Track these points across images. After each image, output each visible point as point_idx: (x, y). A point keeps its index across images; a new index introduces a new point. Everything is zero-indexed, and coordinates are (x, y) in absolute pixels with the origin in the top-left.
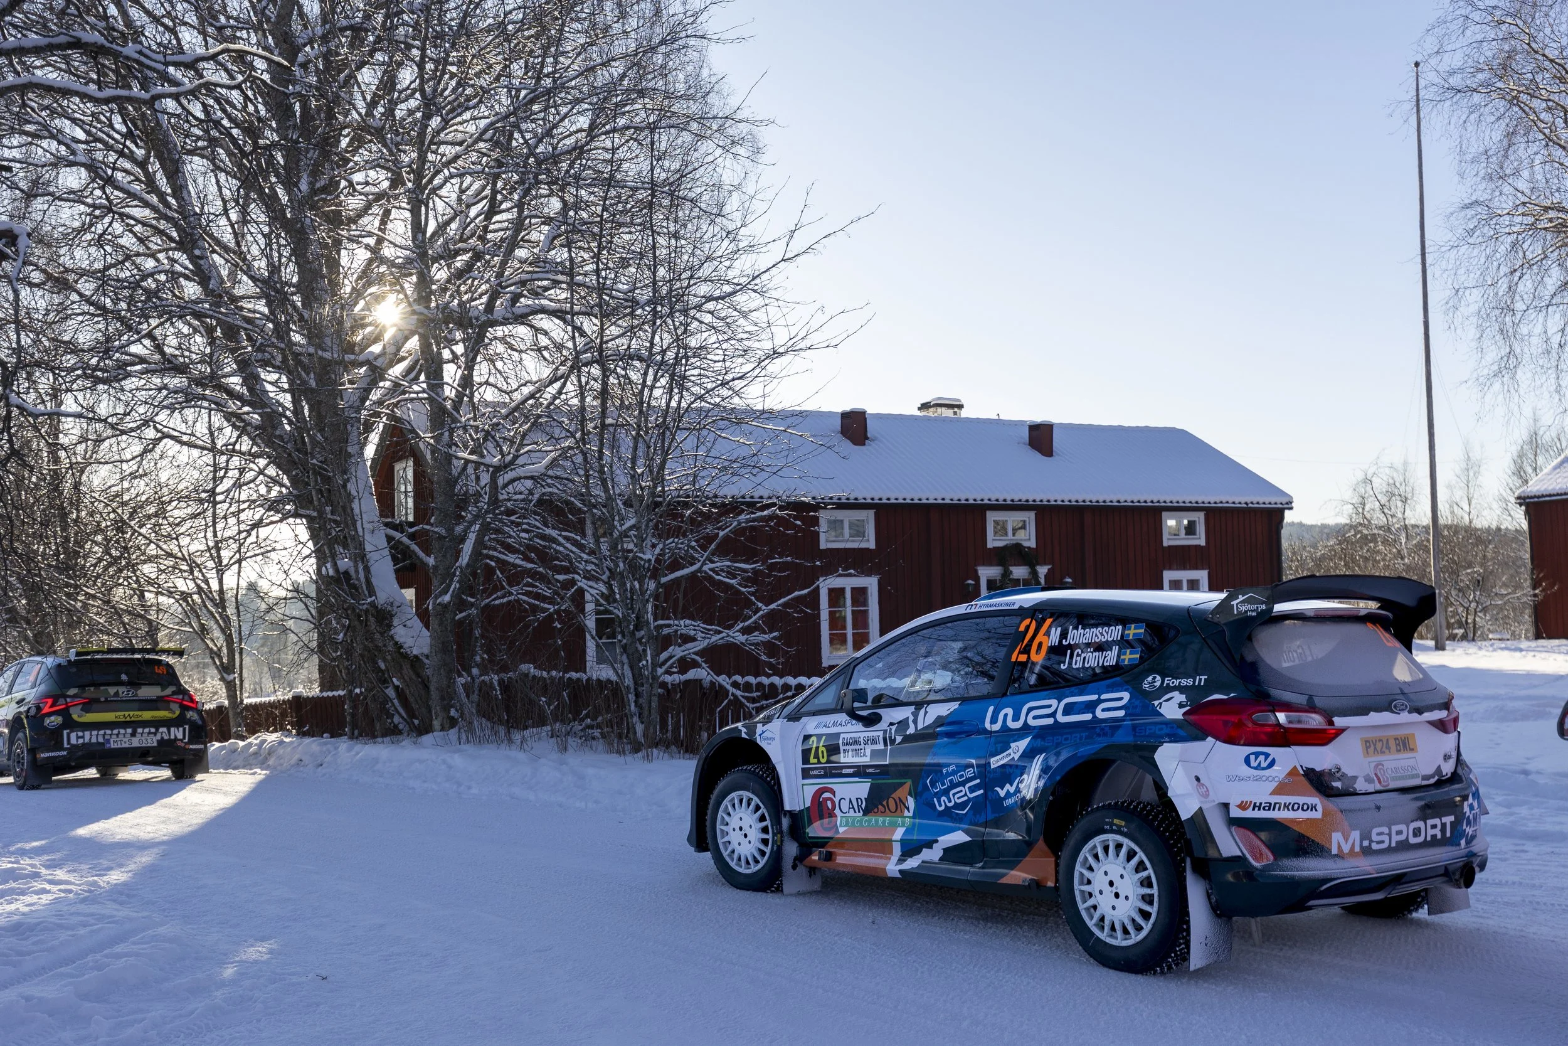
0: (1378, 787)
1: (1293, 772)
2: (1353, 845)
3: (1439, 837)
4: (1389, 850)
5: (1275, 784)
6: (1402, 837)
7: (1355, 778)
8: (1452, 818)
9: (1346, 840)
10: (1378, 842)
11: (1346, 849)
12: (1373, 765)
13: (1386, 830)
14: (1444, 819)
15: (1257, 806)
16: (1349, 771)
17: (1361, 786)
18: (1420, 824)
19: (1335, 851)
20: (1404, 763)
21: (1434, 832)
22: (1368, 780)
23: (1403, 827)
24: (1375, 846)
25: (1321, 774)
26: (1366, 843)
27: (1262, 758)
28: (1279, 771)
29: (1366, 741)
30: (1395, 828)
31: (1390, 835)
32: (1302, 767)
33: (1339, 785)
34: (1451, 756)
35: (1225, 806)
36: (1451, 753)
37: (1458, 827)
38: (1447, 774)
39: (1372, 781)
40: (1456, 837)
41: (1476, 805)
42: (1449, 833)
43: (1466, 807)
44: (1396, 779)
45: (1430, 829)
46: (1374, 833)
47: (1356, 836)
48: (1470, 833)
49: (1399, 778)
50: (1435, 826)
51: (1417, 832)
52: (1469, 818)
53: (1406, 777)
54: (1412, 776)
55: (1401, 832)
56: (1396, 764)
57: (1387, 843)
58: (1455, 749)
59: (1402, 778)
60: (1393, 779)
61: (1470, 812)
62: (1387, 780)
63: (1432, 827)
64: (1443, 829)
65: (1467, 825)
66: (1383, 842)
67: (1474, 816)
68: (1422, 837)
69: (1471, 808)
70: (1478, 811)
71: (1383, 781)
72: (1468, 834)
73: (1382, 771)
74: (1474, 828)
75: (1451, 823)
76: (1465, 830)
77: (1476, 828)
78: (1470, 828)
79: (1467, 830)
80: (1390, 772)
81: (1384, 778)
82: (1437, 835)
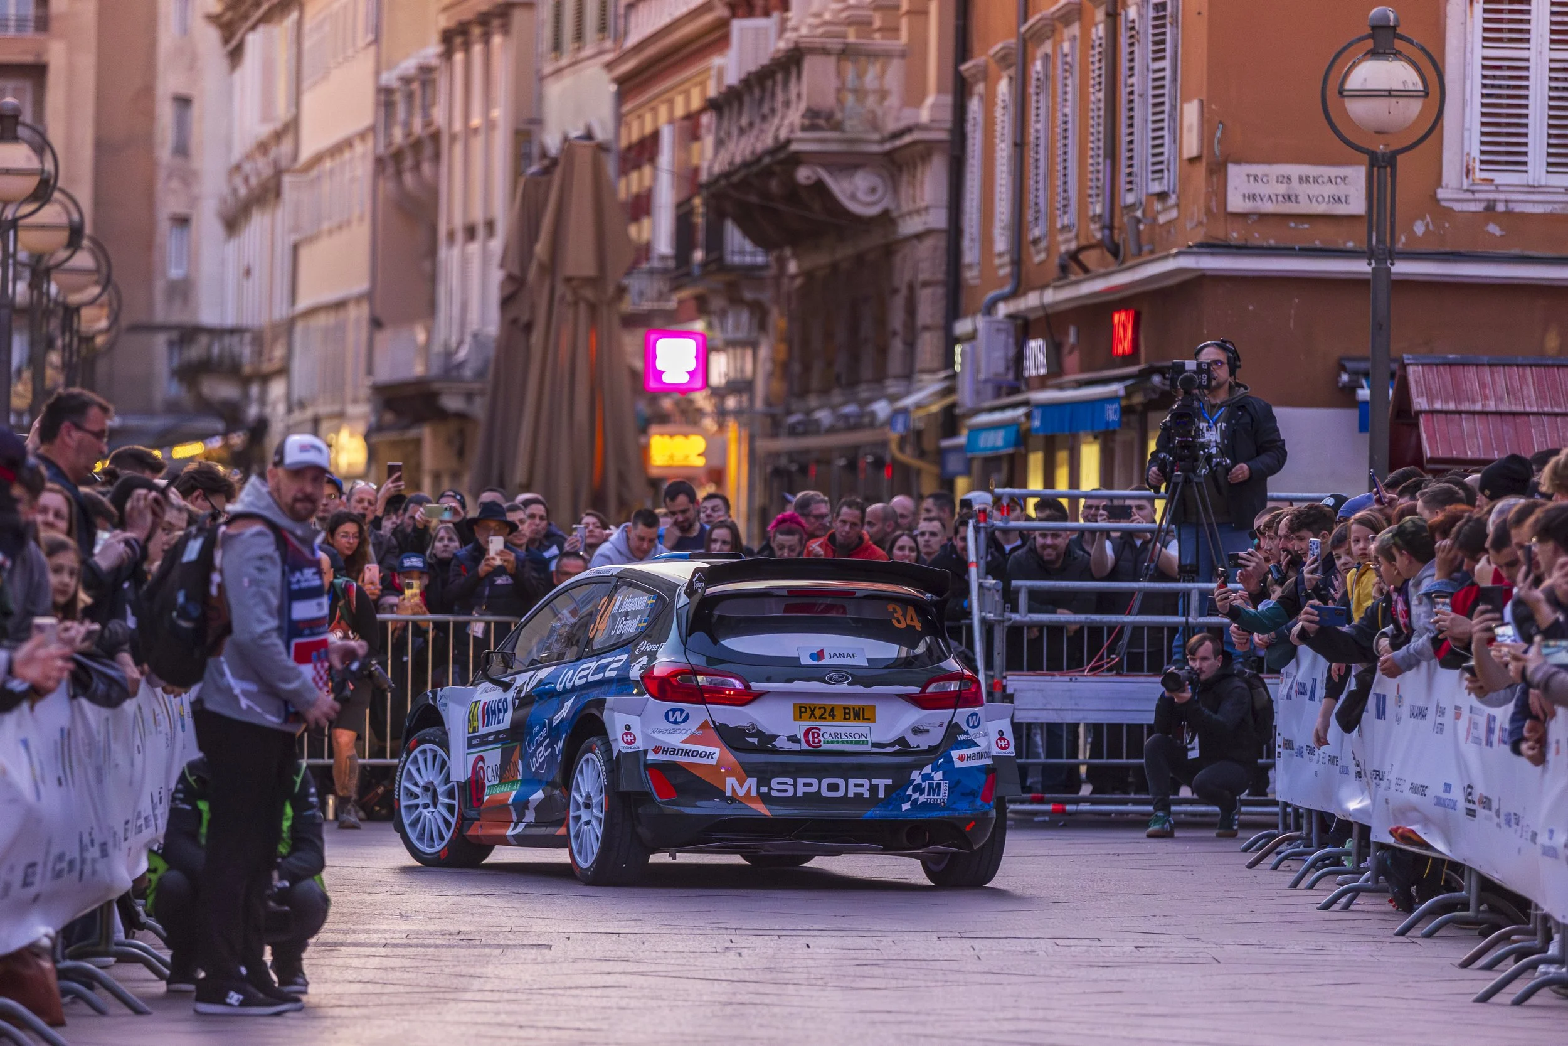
0: (805, 746)
1: (704, 726)
2: (749, 788)
3: (867, 795)
5: (686, 736)
6: (814, 789)
7: (775, 737)
8: (890, 782)
9: (741, 786)
10: (779, 791)
11: (741, 792)
12: (803, 729)
13: (790, 781)
14: (874, 781)
15: (666, 751)
16: (769, 728)
17: (782, 744)
18: (840, 781)
19: (729, 793)
20: (853, 731)
21: (859, 790)
22: (793, 739)
23: (814, 781)
24: (774, 793)
25: (736, 729)
26: (764, 790)
27: (678, 713)
28: (692, 726)
29: (800, 707)
30: (801, 781)
31: (795, 785)
32: (714, 722)
33: (755, 740)
34: (927, 731)
35: (645, 752)
36: (925, 728)
37: (898, 791)
38: (918, 746)
39: (798, 741)
40: (895, 800)
41: (938, 776)
42: (881, 794)
43: (916, 776)
44: (832, 742)
45: (855, 787)
46: (774, 782)
47: (752, 782)
48: (922, 799)
49: (837, 742)
50: (862, 786)
51: (833, 787)
52: (920, 785)
53: (847, 742)
54: (857, 743)
55: (810, 785)
56: (838, 730)
57: (790, 793)
58: (941, 725)
59: (843, 742)
60: (828, 742)
61: (924, 781)
62: (820, 741)
63: (856, 785)
64: (874, 789)
65: (914, 791)
66: (786, 791)
67: (930, 785)
68: (840, 793)
69: (926, 777)
70: (942, 782)
71: (814, 742)
72: (917, 800)
73: (816, 735)
74: (932, 797)
75: (886, 786)
76: (910, 796)
77: (936, 797)
78: (921, 795)
79: (914, 796)
80: (826, 736)
81: (816, 741)
82: (862, 794)
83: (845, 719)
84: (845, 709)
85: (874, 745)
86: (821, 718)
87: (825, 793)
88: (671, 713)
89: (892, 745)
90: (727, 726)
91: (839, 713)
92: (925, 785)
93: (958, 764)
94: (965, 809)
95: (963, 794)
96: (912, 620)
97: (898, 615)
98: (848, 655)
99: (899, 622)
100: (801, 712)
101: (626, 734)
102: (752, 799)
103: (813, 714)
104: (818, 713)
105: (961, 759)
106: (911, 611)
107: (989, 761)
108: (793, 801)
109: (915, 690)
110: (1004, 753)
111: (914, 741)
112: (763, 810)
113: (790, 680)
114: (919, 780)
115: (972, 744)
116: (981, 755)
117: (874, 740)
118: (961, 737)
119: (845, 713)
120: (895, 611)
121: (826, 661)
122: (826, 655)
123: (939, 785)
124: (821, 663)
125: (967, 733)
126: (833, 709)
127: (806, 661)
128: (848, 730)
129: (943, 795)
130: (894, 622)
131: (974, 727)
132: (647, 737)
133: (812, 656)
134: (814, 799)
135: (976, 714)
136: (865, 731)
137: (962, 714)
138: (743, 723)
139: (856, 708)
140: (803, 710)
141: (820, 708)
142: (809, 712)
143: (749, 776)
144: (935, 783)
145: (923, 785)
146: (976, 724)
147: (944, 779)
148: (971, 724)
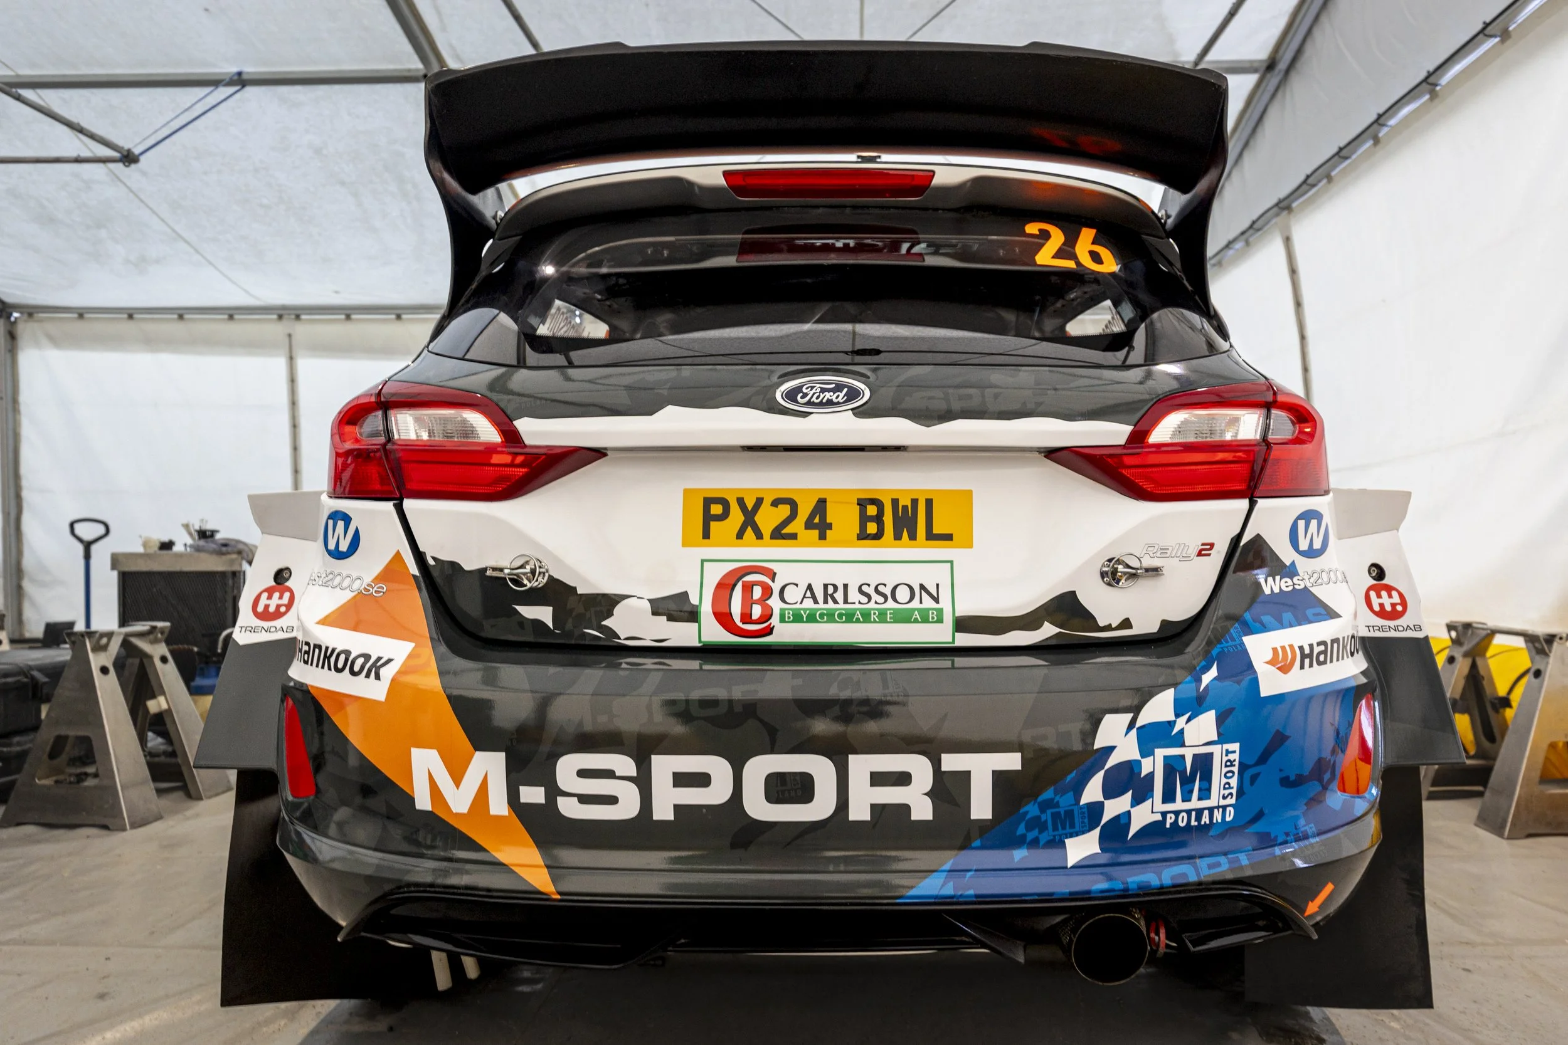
1: (394, 570)
3: (923, 810)
5: (344, 601)
6: (717, 794)
7: (607, 603)
8: (1012, 761)
9: (458, 777)
10: (584, 799)
11: (461, 800)
12: (715, 574)
14: (951, 762)
15: (300, 651)
17: (633, 624)
18: (819, 766)
19: (425, 801)
20: (889, 576)
21: (891, 795)
22: (676, 610)
23: (717, 767)
24: (569, 808)
26: (533, 795)
27: (341, 527)
28: (366, 566)
29: (708, 502)
30: (669, 764)
31: (643, 781)
32: (419, 556)
33: (544, 614)
34: (1154, 571)
36: (1148, 562)
37: (1048, 794)
38: (1126, 624)
39: (693, 616)
40: (1036, 824)
41: (1201, 729)
42: (981, 807)
43: (1115, 734)
44: (812, 618)
45: (866, 784)
46: (567, 768)
47: (489, 767)
48: (1142, 816)
49: (830, 617)
50: (903, 779)
51: (791, 788)
52: (1129, 768)
53: (867, 618)
54: (903, 617)
55: (702, 780)
56: (838, 575)
57: (628, 807)
58: (1205, 550)
60: (797, 618)
61: (1146, 750)
62: (767, 616)
63: (878, 779)
64: (950, 789)
65: (1111, 790)
67: (1172, 767)
68: (821, 807)
69: (1153, 736)
70: (1216, 750)
71: (746, 617)
72: (1121, 822)
73: (757, 592)
74: (1179, 805)
75: (1000, 778)
76: (1096, 809)
77: (1195, 803)
78: (1137, 801)
79: (1114, 808)
80: (792, 595)
81: (757, 612)
82: (905, 809)
83: (863, 536)
84: (862, 503)
85: (963, 624)
86: (778, 534)
87: (758, 807)
89: (1029, 621)
90: (454, 566)
91: (845, 518)
92: (1153, 765)
93: (1271, 683)
95: (1285, 782)
100: (708, 515)
101: (270, 592)
103: (749, 519)
104: (768, 518)
105: (1281, 662)
109: (1109, 433)
111: (1107, 606)
112: (532, 869)
113: (648, 409)
114: (1126, 749)
117: (965, 609)
119: (864, 519)
123: (1203, 763)
125: (1290, 572)
126: (821, 505)
128: (873, 575)
129: (1222, 791)
131: (1312, 554)
135: (1315, 516)
139: (905, 501)
140: (716, 509)
141: (776, 503)
142: (736, 517)
143: (478, 747)
144: (1189, 754)
145: (1146, 766)
146: (1317, 545)
147: (1222, 738)
148: (1304, 545)
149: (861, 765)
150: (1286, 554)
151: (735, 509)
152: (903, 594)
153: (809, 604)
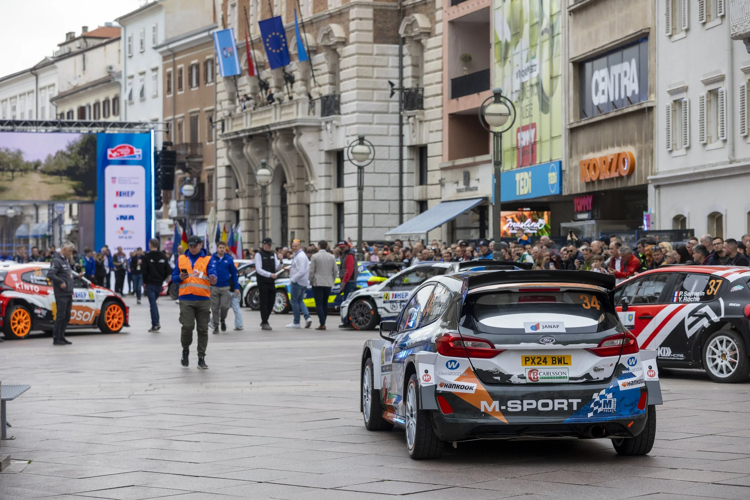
0: (529, 381)
1: (468, 370)
2: (495, 407)
3: (566, 408)
4: (522, 413)
5: (458, 377)
6: (533, 407)
7: (510, 376)
8: (580, 401)
9: (490, 406)
10: (512, 408)
11: (490, 409)
12: (528, 370)
13: (519, 402)
14: (570, 401)
15: (446, 386)
16: (507, 371)
17: (515, 379)
18: (550, 402)
19: (483, 410)
20: (557, 371)
21: (561, 406)
22: (522, 377)
23: (534, 402)
24: (509, 410)
25: (487, 372)
26: (503, 408)
27: (453, 363)
28: (461, 371)
29: (526, 358)
30: (525, 402)
31: (522, 405)
32: (474, 368)
33: (499, 378)
34: (603, 369)
35: (436, 386)
36: (602, 368)
37: (585, 406)
38: (598, 378)
39: (525, 378)
40: (583, 411)
41: (610, 396)
42: (575, 408)
43: (596, 396)
44: (545, 378)
45: (557, 404)
46: (509, 403)
47: (496, 403)
48: (600, 410)
49: (548, 378)
50: (563, 403)
51: (545, 405)
52: (598, 402)
53: (554, 378)
54: (560, 378)
55: (531, 404)
56: (549, 370)
57: (519, 409)
58: (611, 365)
59: (551, 378)
60: (543, 378)
61: (601, 399)
62: (538, 378)
63: (559, 403)
64: (570, 405)
65: (595, 406)
66: (517, 408)
67: (605, 402)
68: (550, 408)
69: (602, 397)
70: (612, 399)
71: (534, 378)
72: (597, 410)
73: (535, 374)
74: (606, 408)
75: (578, 403)
76: (593, 408)
77: (609, 408)
78: (599, 407)
79: (595, 408)
80: (541, 374)
81: (536, 377)
82: (563, 408)
83: (553, 363)
84: (552, 358)
85: (571, 379)
86: (538, 363)
87: (540, 408)
88: (449, 363)
89: (581, 378)
90: (481, 370)
91: (549, 360)
92: (602, 402)
93: (622, 388)
94: (626, 415)
95: (625, 406)
96: (594, 304)
97: (586, 301)
98: (554, 326)
99: (586, 305)
100: (526, 360)
101: (425, 375)
102: (497, 414)
103: (533, 361)
104: (536, 361)
105: (624, 385)
106: (594, 299)
107: (643, 385)
108: (521, 413)
109: (595, 346)
110: (652, 379)
111: (595, 375)
112: (503, 420)
113: (518, 342)
114: (598, 399)
115: (631, 375)
116: (637, 382)
117: (571, 376)
118: (624, 372)
119: (553, 361)
120: (584, 299)
121: (541, 330)
122: (541, 327)
123: (610, 401)
124: (538, 331)
125: (628, 369)
126: (545, 358)
127: (528, 330)
128: (555, 370)
129: (613, 406)
130: (584, 305)
131: (632, 365)
132: (437, 378)
133: (532, 328)
134: (535, 412)
135: (634, 358)
136: (565, 370)
137: (624, 359)
138: (491, 369)
139: (560, 357)
140: (527, 359)
141: (538, 358)
142: (531, 361)
143: (494, 400)
144: (608, 400)
145: (601, 402)
146: (634, 363)
147: (613, 398)
148: (631, 364)
149: (557, 401)
150: (627, 366)
151: (530, 359)
152: (560, 374)
153: (544, 376)
